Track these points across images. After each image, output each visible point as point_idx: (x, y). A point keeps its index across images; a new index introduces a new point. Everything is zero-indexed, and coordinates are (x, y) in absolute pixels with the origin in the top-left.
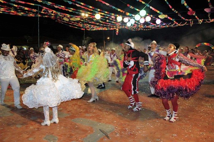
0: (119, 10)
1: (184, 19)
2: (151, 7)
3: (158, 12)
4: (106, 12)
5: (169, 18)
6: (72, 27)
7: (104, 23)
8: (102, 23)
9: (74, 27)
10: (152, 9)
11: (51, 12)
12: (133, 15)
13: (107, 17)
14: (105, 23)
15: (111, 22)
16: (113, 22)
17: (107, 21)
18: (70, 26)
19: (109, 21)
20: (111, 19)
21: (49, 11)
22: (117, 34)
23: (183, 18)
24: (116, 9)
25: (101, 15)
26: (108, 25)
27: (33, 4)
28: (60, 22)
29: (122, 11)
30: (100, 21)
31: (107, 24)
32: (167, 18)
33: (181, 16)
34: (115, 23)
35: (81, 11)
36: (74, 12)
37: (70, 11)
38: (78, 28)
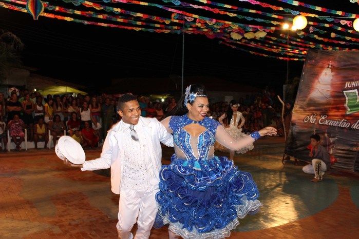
4: (318, 9)
6: (256, 54)
7: (326, 40)
8: (321, 42)
9: (261, 55)
11: (193, 19)
13: (327, 25)
14: (330, 41)
15: (342, 37)
16: (348, 38)
17: (333, 35)
18: (252, 53)
19: (338, 36)
20: (340, 29)
21: (186, 17)
25: (309, 19)
27: (146, 4)
28: (228, 45)
30: (316, 36)
31: (335, 42)
34: (354, 40)
35: (251, 11)
36: (241, 17)
37: (232, 15)
38: (270, 57)
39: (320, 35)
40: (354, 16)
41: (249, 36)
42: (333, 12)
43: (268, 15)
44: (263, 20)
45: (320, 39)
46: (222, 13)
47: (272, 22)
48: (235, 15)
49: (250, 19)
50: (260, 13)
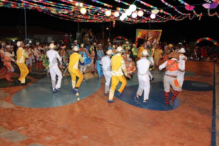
0: (105, 5)
1: (181, 13)
2: (142, 2)
3: (151, 7)
4: (92, 6)
5: (164, 12)
6: (63, 18)
7: (95, 16)
8: (93, 16)
9: (65, 19)
10: (143, 4)
12: (124, 9)
14: (97, 16)
15: (102, 15)
16: (105, 16)
17: (98, 14)
18: (61, 18)
19: (100, 14)
20: (101, 12)
22: (114, 26)
24: (102, 3)
29: (109, 6)
32: (163, 13)
33: (178, 10)
35: (62, 5)
36: (57, 6)
37: (53, 5)
38: (70, 20)
39: (92, 14)
40: (106, 9)
41: (60, 12)
42: (98, 8)
43: (70, 6)
44: (67, 8)
45: (92, 15)
46: (48, 4)
47: (72, 9)
48: (55, 5)
49: (61, 7)
50: (66, 5)
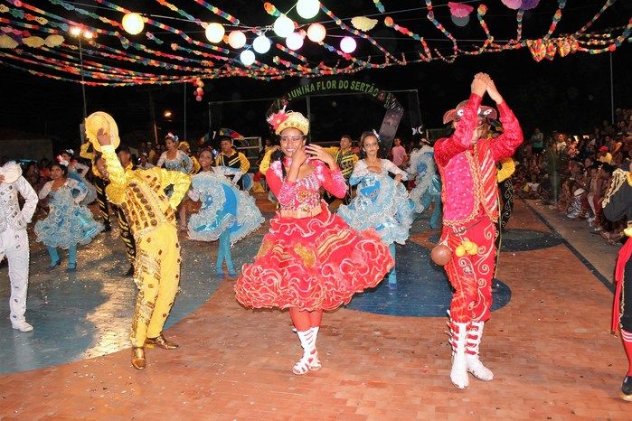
5: (397, 28)
6: (41, 74)
7: (159, 54)
9: (49, 76)
13: (177, 31)
15: (189, 51)
16: (198, 53)
17: (174, 46)
18: (34, 73)
19: (181, 48)
22: (199, 98)
23: (440, 27)
26: (176, 62)
31: (172, 57)
33: (436, 18)
38: (65, 79)
